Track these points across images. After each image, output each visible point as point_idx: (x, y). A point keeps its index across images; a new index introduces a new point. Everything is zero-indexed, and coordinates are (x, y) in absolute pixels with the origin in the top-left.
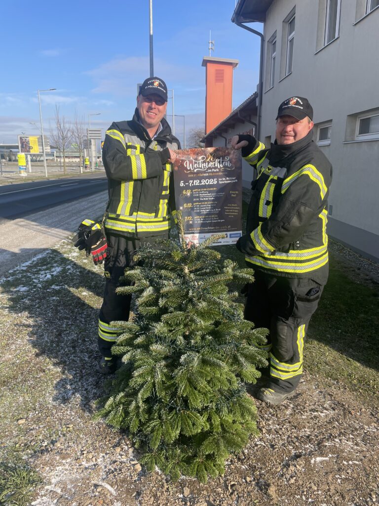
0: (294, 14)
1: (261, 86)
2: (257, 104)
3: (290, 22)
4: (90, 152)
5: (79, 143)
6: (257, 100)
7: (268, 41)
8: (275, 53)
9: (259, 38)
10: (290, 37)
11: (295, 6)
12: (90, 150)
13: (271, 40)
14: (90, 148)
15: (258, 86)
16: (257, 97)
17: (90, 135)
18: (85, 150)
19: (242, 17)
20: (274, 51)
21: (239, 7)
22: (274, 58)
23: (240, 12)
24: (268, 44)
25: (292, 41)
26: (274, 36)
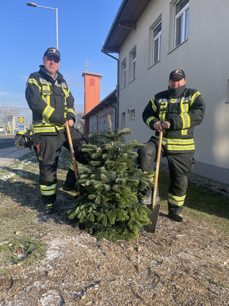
0: (136, 49)
1: (118, 86)
2: (117, 96)
3: (134, 53)
4: (12, 123)
5: (4, 118)
6: (117, 94)
7: (121, 63)
8: (126, 69)
9: (117, 61)
10: (134, 61)
11: (136, 45)
12: (12, 122)
13: (123, 62)
14: (12, 121)
15: (116, 86)
16: (116, 92)
17: (12, 113)
18: (8, 122)
19: (107, 50)
20: (125, 68)
21: (105, 44)
22: (125, 72)
23: (106, 47)
24: (121, 65)
25: (134, 63)
26: (125, 60)
